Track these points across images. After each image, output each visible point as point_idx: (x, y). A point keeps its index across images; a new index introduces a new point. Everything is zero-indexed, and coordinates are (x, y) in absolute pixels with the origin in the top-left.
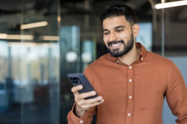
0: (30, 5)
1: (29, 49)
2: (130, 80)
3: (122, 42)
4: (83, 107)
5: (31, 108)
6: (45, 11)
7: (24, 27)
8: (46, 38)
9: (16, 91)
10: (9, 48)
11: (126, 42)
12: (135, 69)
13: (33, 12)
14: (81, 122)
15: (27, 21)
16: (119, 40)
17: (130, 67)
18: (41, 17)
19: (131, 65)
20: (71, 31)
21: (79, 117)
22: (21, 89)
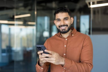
0: (21, 4)
1: (21, 29)
2: (65, 46)
3: (67, 25)
4: (43, 61)
5: (21, 63)
6: (29, 8)
7: (16, 17)
8: (30, 23)
9: (13, 54)
10: (10, 29)
11: (69, 26)
12: (68, 40)
13: (23, 8)
14: (42, 68)
15: (19, 13)
16: (66, 24)
17: (66, 39)
18: (27, 11)
19: (67, 38)
20: (44, 19)
21: (41, 66)
22: (17, 53)
